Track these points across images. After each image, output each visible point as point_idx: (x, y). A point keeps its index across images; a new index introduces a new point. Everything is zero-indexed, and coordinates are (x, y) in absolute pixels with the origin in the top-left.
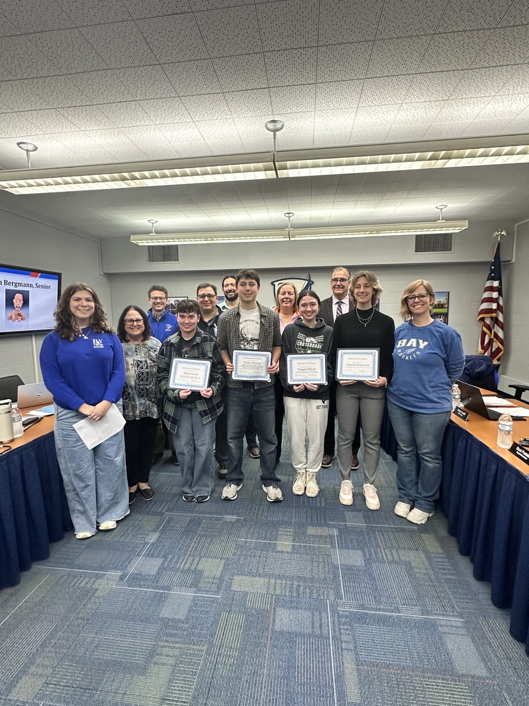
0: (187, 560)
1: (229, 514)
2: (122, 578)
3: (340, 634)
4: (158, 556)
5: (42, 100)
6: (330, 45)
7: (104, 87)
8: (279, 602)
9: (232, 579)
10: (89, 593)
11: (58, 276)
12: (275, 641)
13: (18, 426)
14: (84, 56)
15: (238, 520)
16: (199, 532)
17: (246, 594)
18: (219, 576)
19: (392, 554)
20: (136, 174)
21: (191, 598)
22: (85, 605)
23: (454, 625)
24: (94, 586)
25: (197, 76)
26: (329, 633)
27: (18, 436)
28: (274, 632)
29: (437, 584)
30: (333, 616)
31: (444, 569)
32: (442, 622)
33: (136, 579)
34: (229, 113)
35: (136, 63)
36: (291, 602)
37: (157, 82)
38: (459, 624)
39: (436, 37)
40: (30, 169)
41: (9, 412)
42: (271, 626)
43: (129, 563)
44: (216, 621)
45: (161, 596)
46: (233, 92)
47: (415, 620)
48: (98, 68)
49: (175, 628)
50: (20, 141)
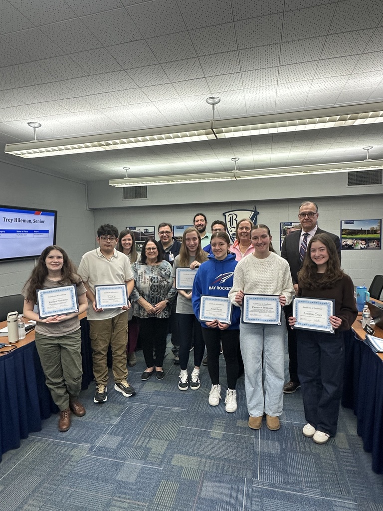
0: (140, 439)
1: (176, 406)
2: (91, 449)
3: (252, 504)
4: (118, 435)
5: (44, 97)
6: (247, 48)
7: (87, 86)
8: (206, 476)
9: (172, 456)
10: (67, 458)
11: (54, 213)
12: (199, 504)
13: (22, 331)
14: (72, 69)
15: (182, 412)
16: (151, 419)
17: (182, 468)
18: (162, 453)
19: (305, 446)
20: (110, 142)
21: (140, 468)
22: (64, 466)
23: (347, 506)
24: (71, 454)
25: (151, 74)
26: (242, 503)
27: (22, 338)
28: (199, 498)
29: (339, 473)
30: (248, 491)
31: (347, 462)
32: (337, 504)
33: (101, 451)
34: (177, 95)
35: (108, 71)
36: (216, 477)
37: (123, 81)
38: (351, 506)
39: (330, 37)
40: (36, 141)
41: (16, 321)
42: (198, 493)
43: (97, 439)
44: (157, 486)
45: (118, 465)
46: (178, 82)
47: (314, 499)
48: (82, 75)
49: (126, 488)
50: (29, 122)
